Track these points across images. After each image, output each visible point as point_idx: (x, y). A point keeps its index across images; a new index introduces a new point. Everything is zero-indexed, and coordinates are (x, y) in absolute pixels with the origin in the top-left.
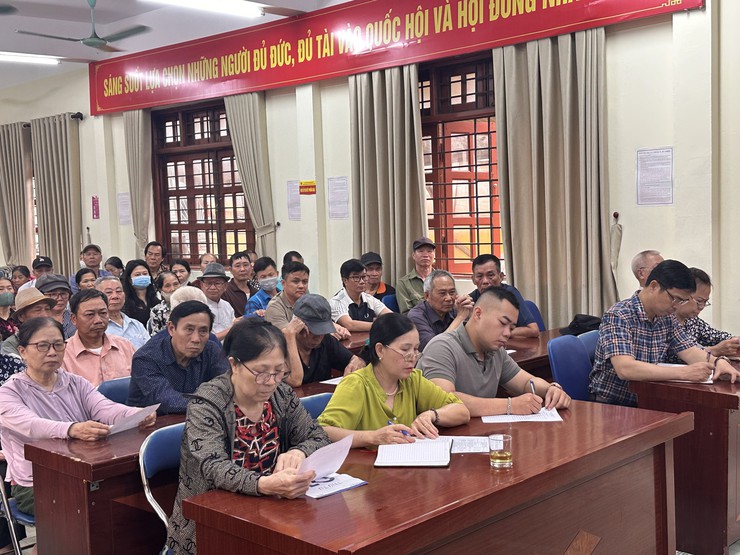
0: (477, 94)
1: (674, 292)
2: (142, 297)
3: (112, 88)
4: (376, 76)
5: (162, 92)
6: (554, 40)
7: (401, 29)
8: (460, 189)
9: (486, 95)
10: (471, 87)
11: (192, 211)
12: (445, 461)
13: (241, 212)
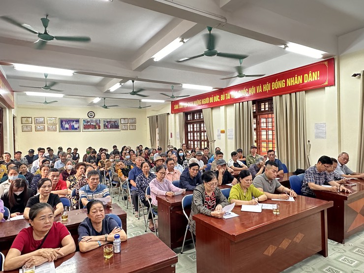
0: (268, 108)
1: (326, 165)
2: (182, 158)
3: (176, 107)
4: (241, 103)
5: (188, 108)
6: (290, 94)
7: (248, 92)
8: (264, 133)
9: (271, 109)
10: (267, 106)
11: (194, 136)
12: (260, 211)
13: (206, 137)
